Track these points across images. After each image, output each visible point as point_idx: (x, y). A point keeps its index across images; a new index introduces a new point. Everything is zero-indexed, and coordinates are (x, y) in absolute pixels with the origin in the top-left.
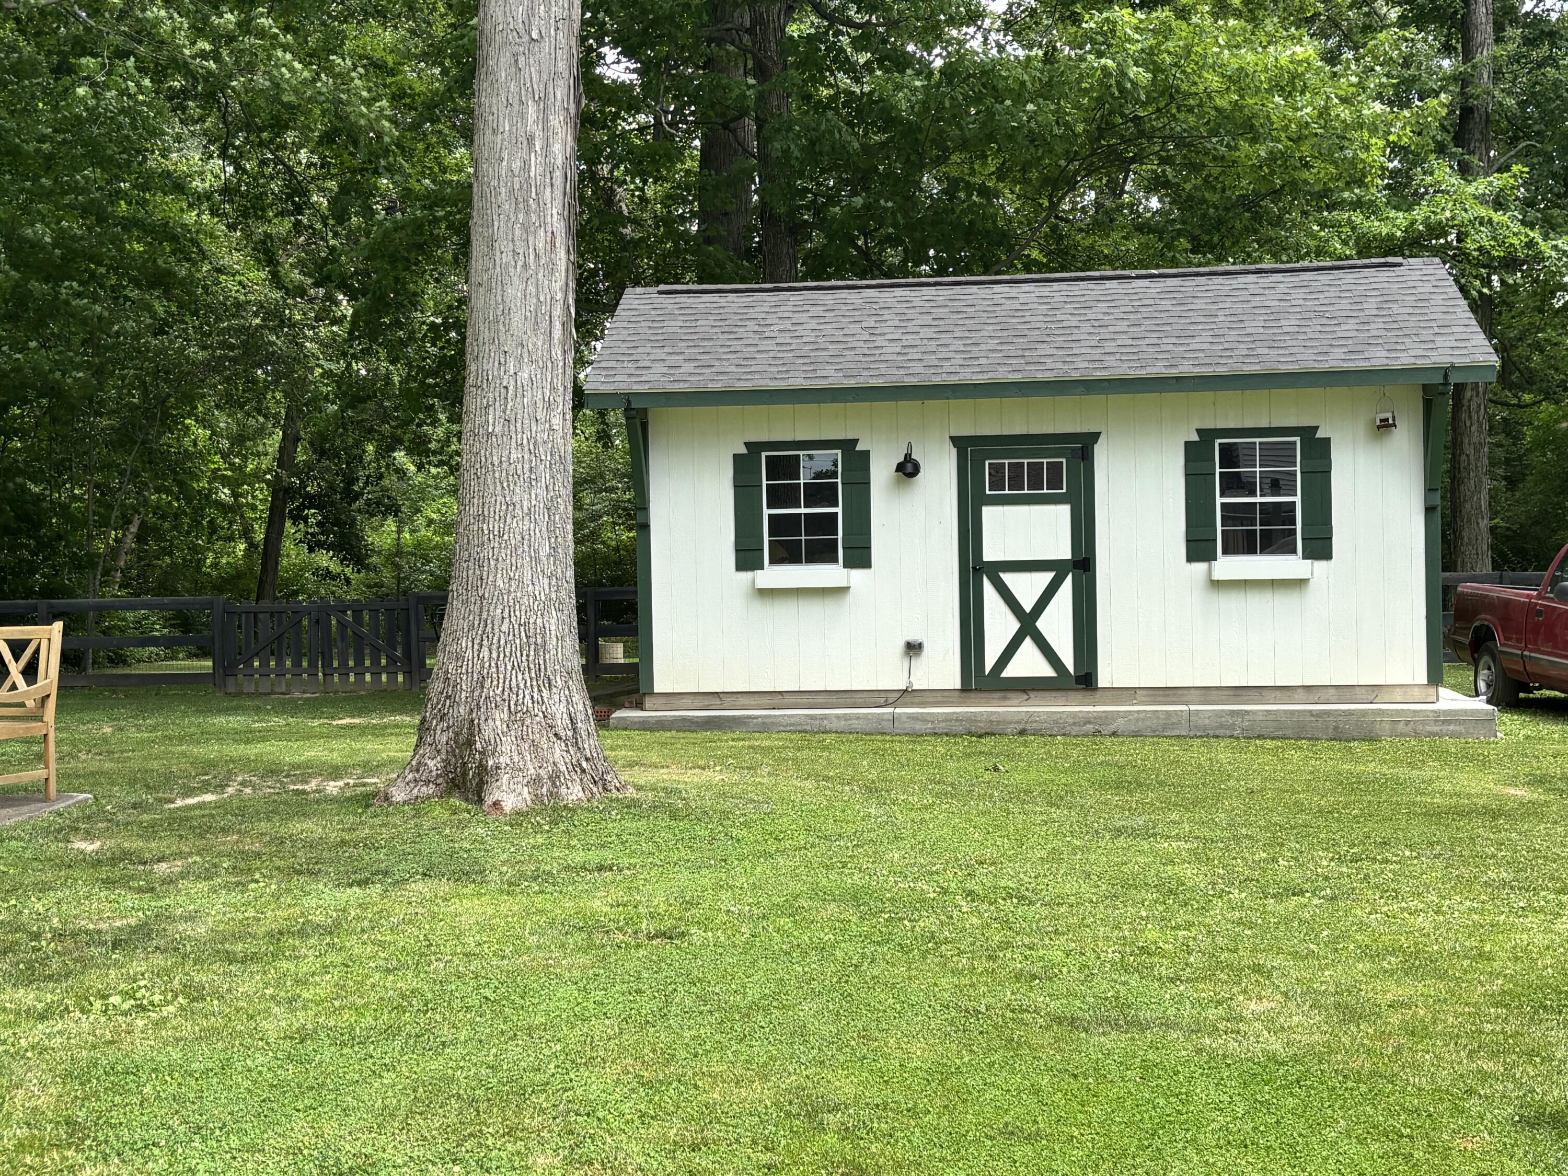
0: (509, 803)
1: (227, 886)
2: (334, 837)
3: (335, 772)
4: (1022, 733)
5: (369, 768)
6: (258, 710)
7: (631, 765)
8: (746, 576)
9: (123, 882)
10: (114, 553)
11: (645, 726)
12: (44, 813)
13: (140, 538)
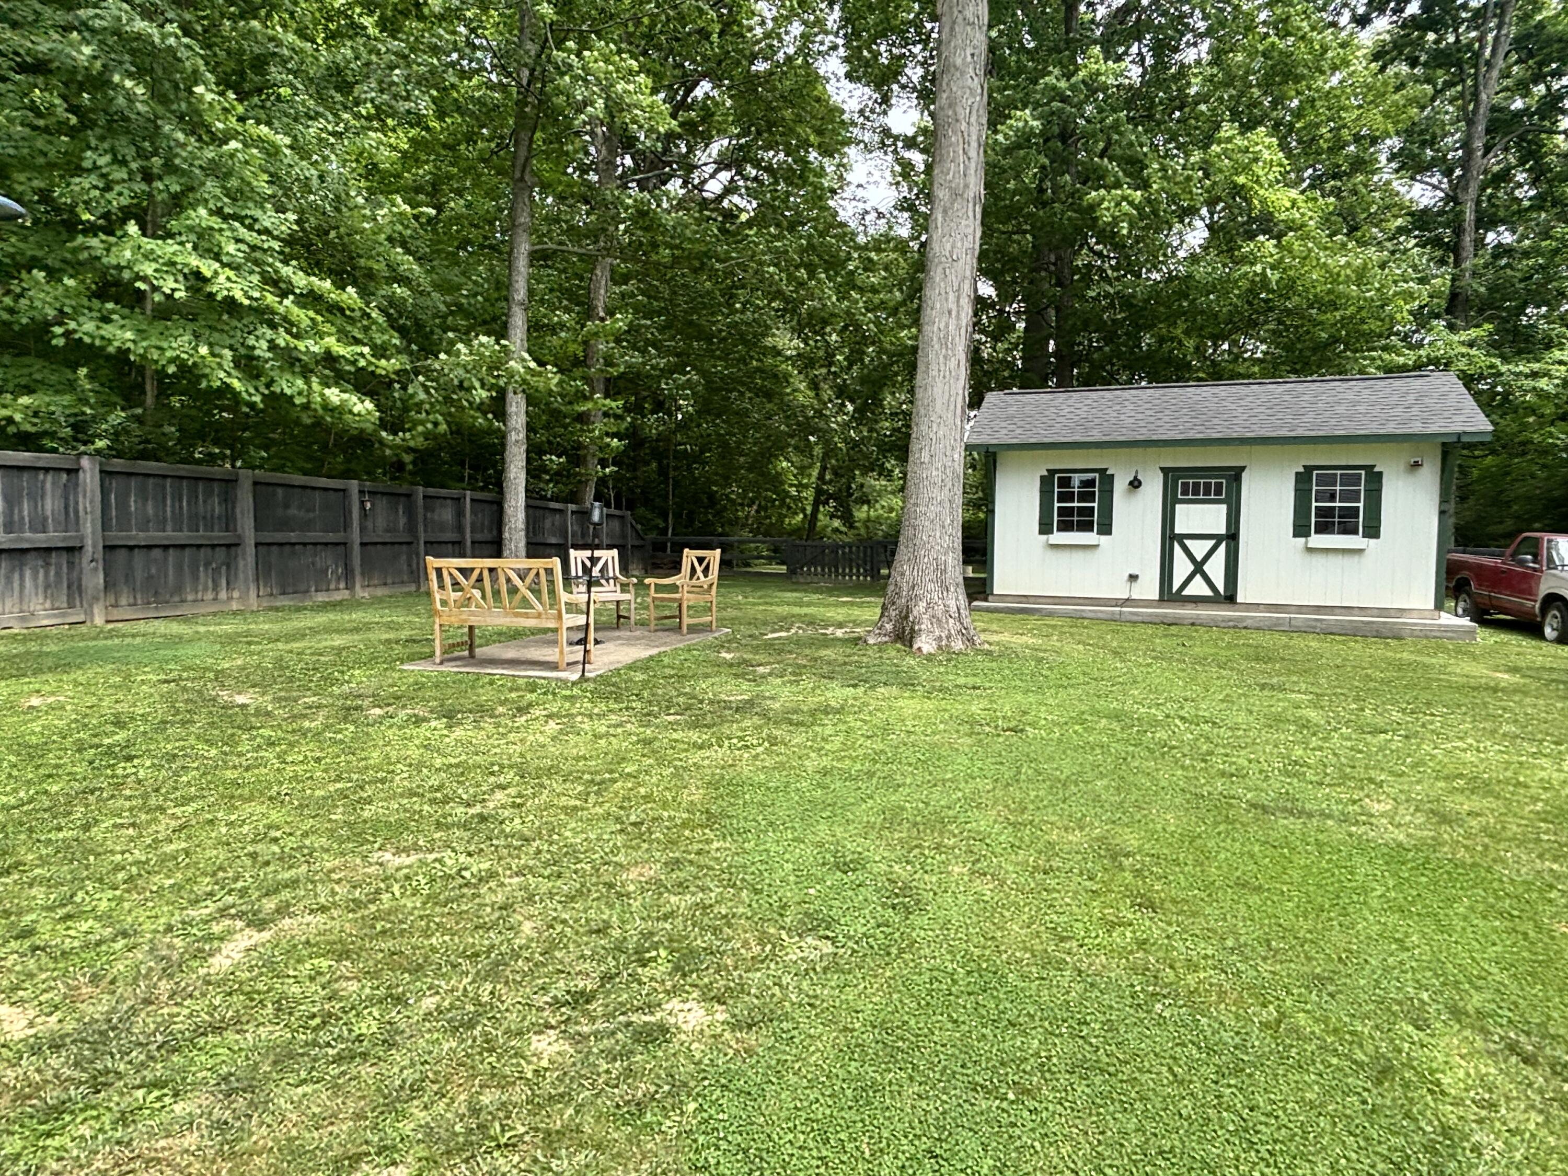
0: (925, 650)
1: (791, 682)
2: (841, 659)
3: (840, 625)
4: (1193, 624)
5: (856, 624)
6: (805, 591)
7: (984, 631)
8: (1044, 537)
9: (742, 676)
10: (747, 518)
11: (988, 610)
12: (710, 637)
13: (757, 512)
